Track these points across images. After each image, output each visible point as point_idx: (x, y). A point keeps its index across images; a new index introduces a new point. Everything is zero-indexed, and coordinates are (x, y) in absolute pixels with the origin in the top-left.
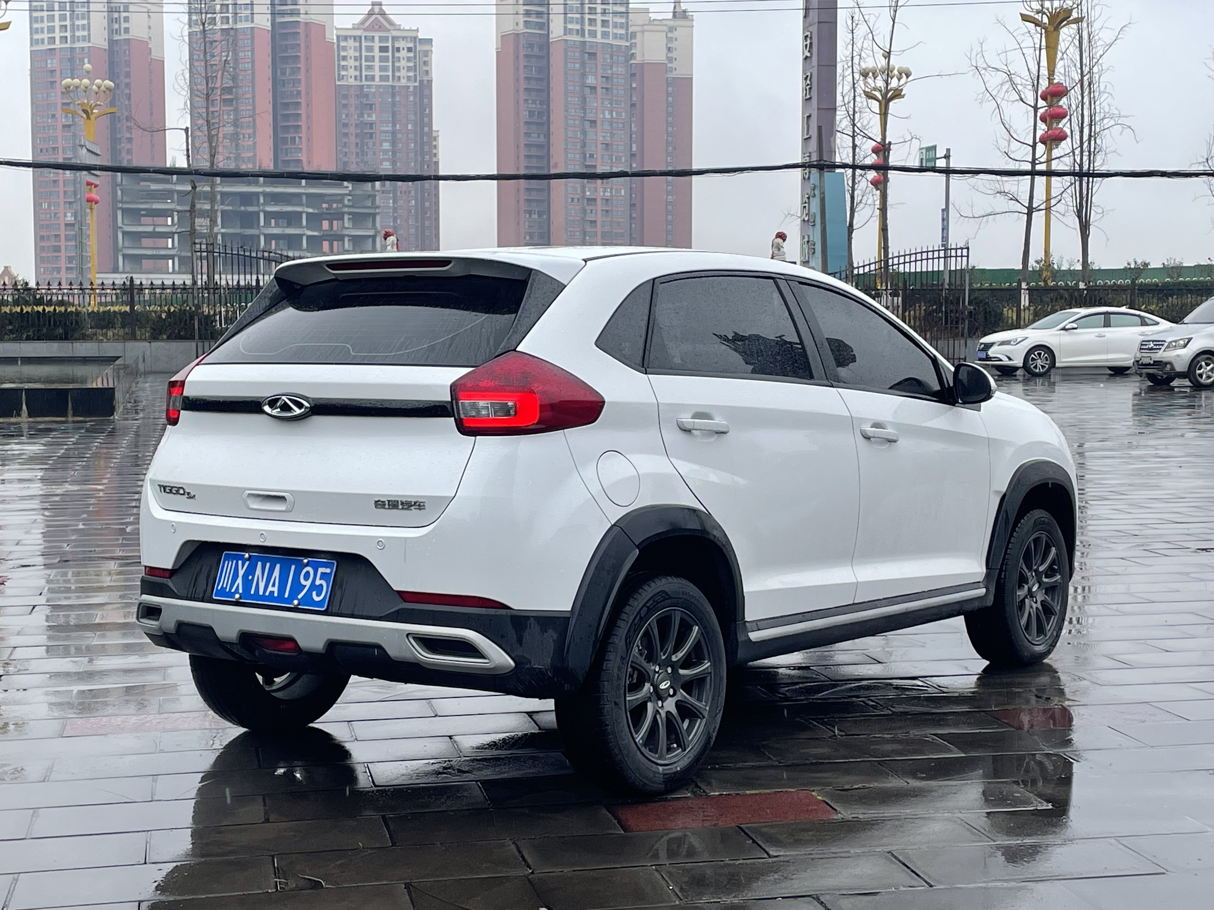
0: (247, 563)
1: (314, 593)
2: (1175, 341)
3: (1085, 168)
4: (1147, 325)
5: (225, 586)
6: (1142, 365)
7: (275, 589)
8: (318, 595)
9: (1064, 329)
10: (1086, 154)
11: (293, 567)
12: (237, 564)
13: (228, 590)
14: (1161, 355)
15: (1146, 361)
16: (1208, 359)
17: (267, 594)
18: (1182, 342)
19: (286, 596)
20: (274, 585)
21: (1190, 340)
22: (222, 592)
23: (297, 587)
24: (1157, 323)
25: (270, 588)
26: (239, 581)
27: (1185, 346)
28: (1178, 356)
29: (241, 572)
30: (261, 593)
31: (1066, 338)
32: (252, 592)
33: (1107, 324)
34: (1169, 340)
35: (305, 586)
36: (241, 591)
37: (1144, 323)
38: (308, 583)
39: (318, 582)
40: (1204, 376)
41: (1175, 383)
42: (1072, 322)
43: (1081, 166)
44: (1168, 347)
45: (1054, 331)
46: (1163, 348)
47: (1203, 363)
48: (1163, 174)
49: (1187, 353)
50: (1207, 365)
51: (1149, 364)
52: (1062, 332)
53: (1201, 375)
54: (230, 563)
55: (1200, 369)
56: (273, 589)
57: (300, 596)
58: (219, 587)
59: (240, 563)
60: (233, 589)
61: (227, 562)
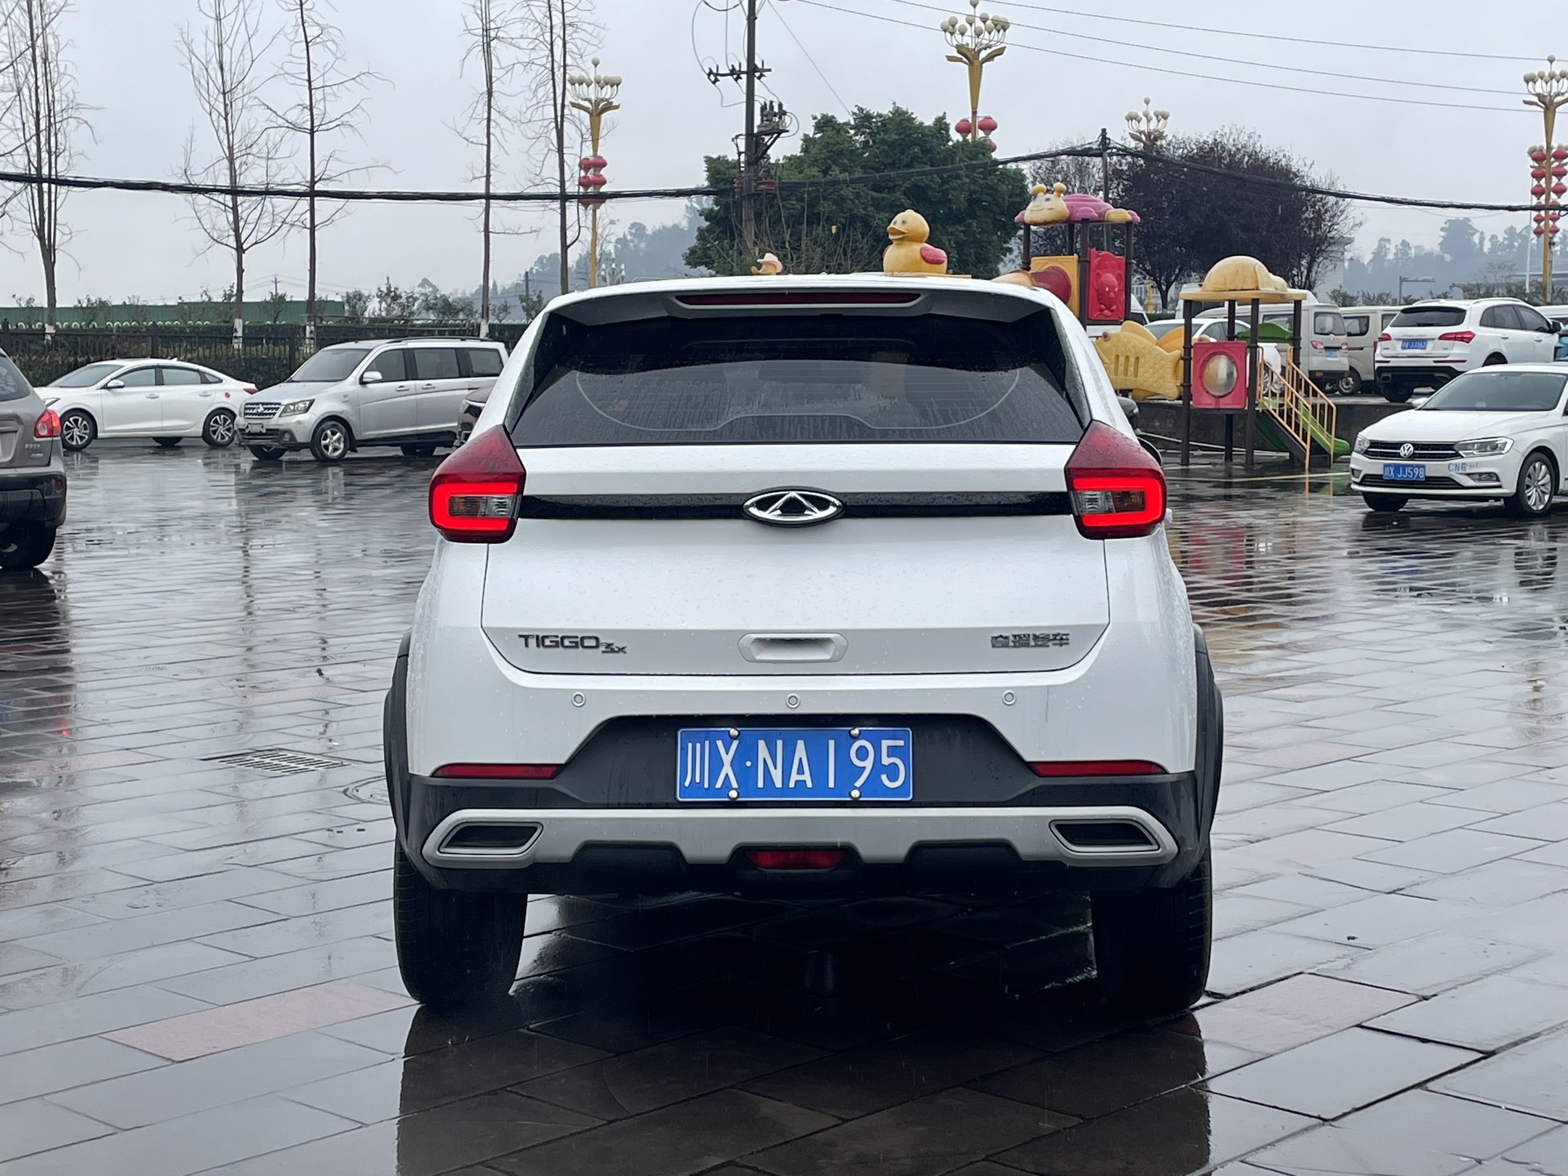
0: (735, 744)
1: (884, 777)
2: (294, 404)
3: (45, 171)
4: (210, 383)
5: (698, 780)
6: (250, 434)
7: (807, 777)
8: (893, 778)
9: (105, 387)
10: (45, 155)
11: (832, 743)
12: (713, 746)
13: (706, 786)
14: (276, 421)
15: (256, 429)
16: (334, 426)
17: (792, 785)
18: (301, 405)
19: (831, 784)
20: (800, 771)
21: (312, 402)
22: (695, 789)
23: (848, 772)
24: (221, 381)
25: (794, 777)
26: (727, 769)
27: (307, 410)
28: (299, 422)
29: (727, 759)
30: (778, 785)
31: (110, 400)
32: (760, 784)
33: (160, 382)
34: (285, 402)
35: (864, 768)
36: (735, 784)
37: (204, 380)
38: (868, 764)
39: (886, 761)
40: (331, 448)
41: (286, 457)
42: (116, 378)
43: (39, 169)
44: (284, 411)
45: (93, 390)
46: (278, 413)
47: (329, 432)
48: (165, 187)
49: (310, 418)
50: (334, 434)
51: (261, 434)
52: (104, 391)
53: (326, 447)
54: (698, 746)
55: (325, 438)
56: (800, 778)
57: (858, 784)
58: (687, 784)
59: (719, 743)
60: (718, 785)
61: (690, 745)
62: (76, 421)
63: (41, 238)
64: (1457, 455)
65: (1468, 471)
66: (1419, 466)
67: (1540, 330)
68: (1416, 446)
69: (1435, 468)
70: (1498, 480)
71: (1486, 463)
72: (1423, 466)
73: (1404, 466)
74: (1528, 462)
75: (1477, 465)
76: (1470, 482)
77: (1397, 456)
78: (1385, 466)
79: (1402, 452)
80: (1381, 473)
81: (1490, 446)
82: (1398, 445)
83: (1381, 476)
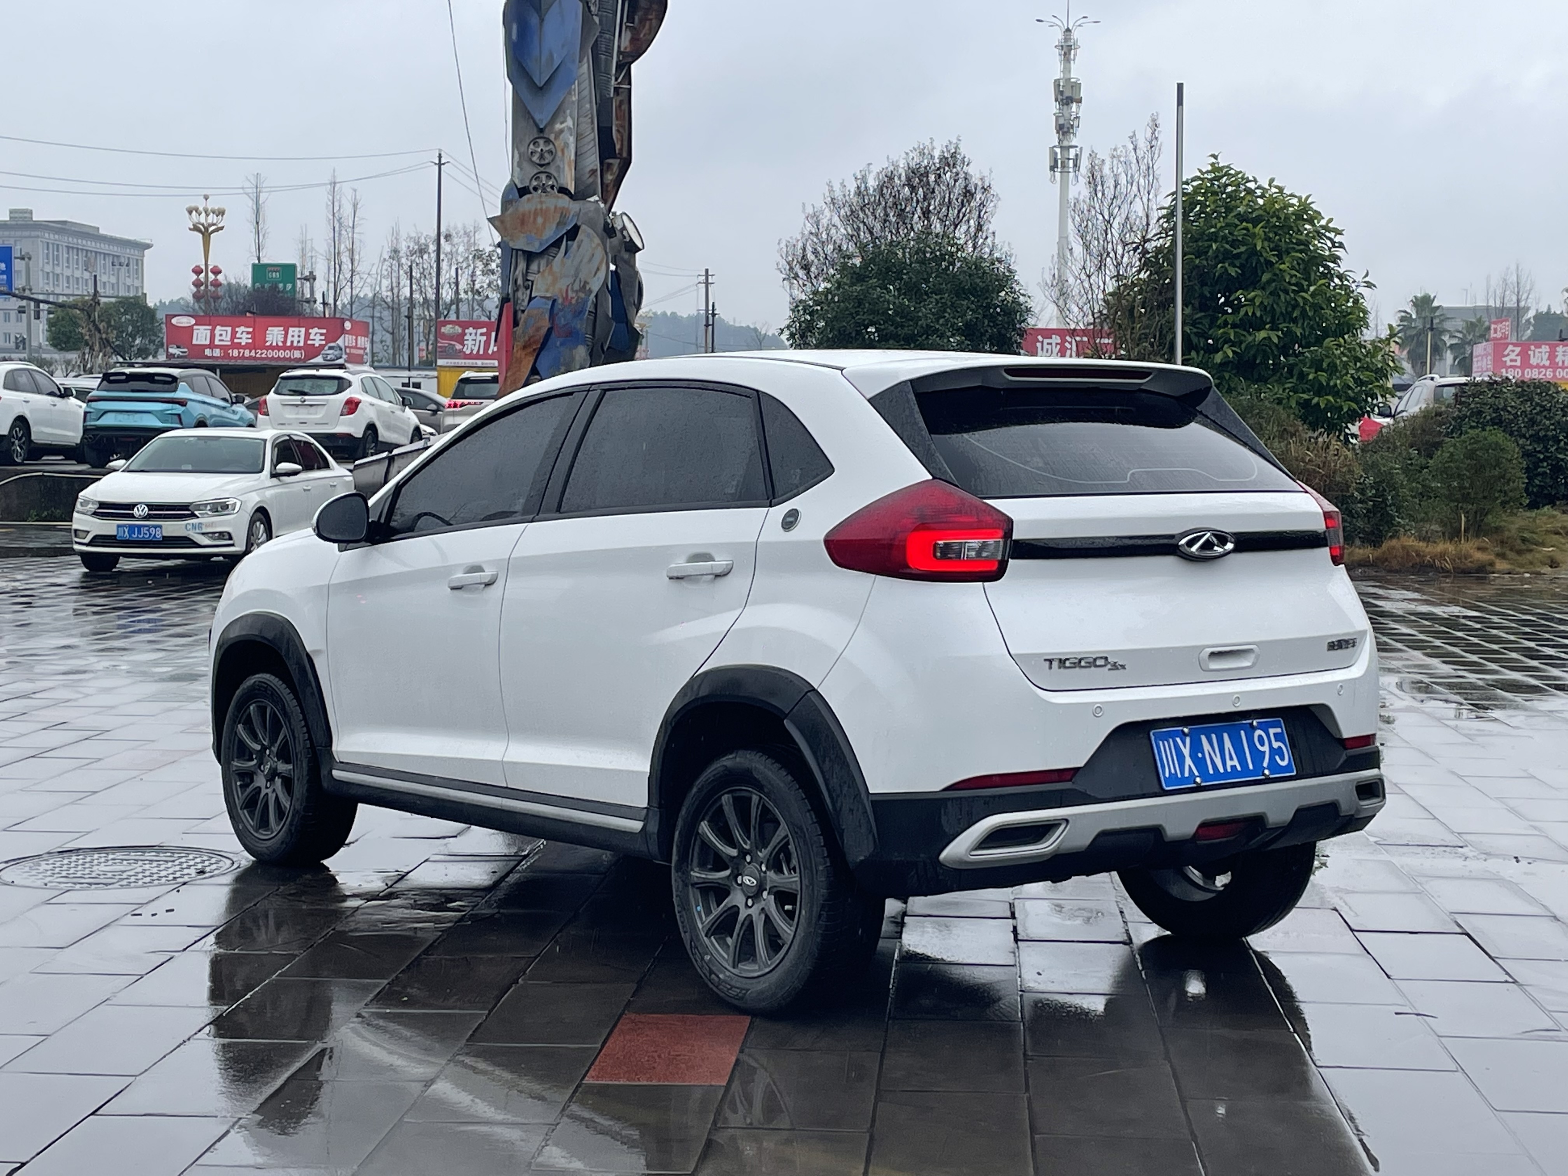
0: (1188, 740)
1: (1277, 758)
5: (1173, 771)
7: (1236, 762)
8: (1283, 759)
11: (1242, 733)
12: (1175, 743)
13: (1179, 775)
17: (1229, 770)
19: (1251, 767)
20: (1231, 759)
22: (1173, 778)
23: (1258, 756)
25: (1229, 763)
26: (1188, 761)
29: (1186, 752)
30: (1222, 770)
32: (1211, 772)
35: (1265, 752)
36: (1196, 773)
38: (1266, 748)
39: (1276, 745)
56: (1232, 763)
57: (1265, 764)
58: (1167, 775)
59: (1178, 740)
60: (1187, 774)
61: (1161, 743)
64: (193, 515)
65: (204, 531)
66: (155, 527)
67: (52, 394)
68: (151, 507)
69: (172, 528)
70: (231, 538)
71: (220, 523)
72: (160, 527)
73: (139, 527)
74: (252, 523)
75: (212, 524)
76: (205, 541)
77: (132, 516)
78: (119, 526)
79: (135, 512)
80: (115, 533)
81: (220, 507)
82: (132, 506)
83: (115, 536)
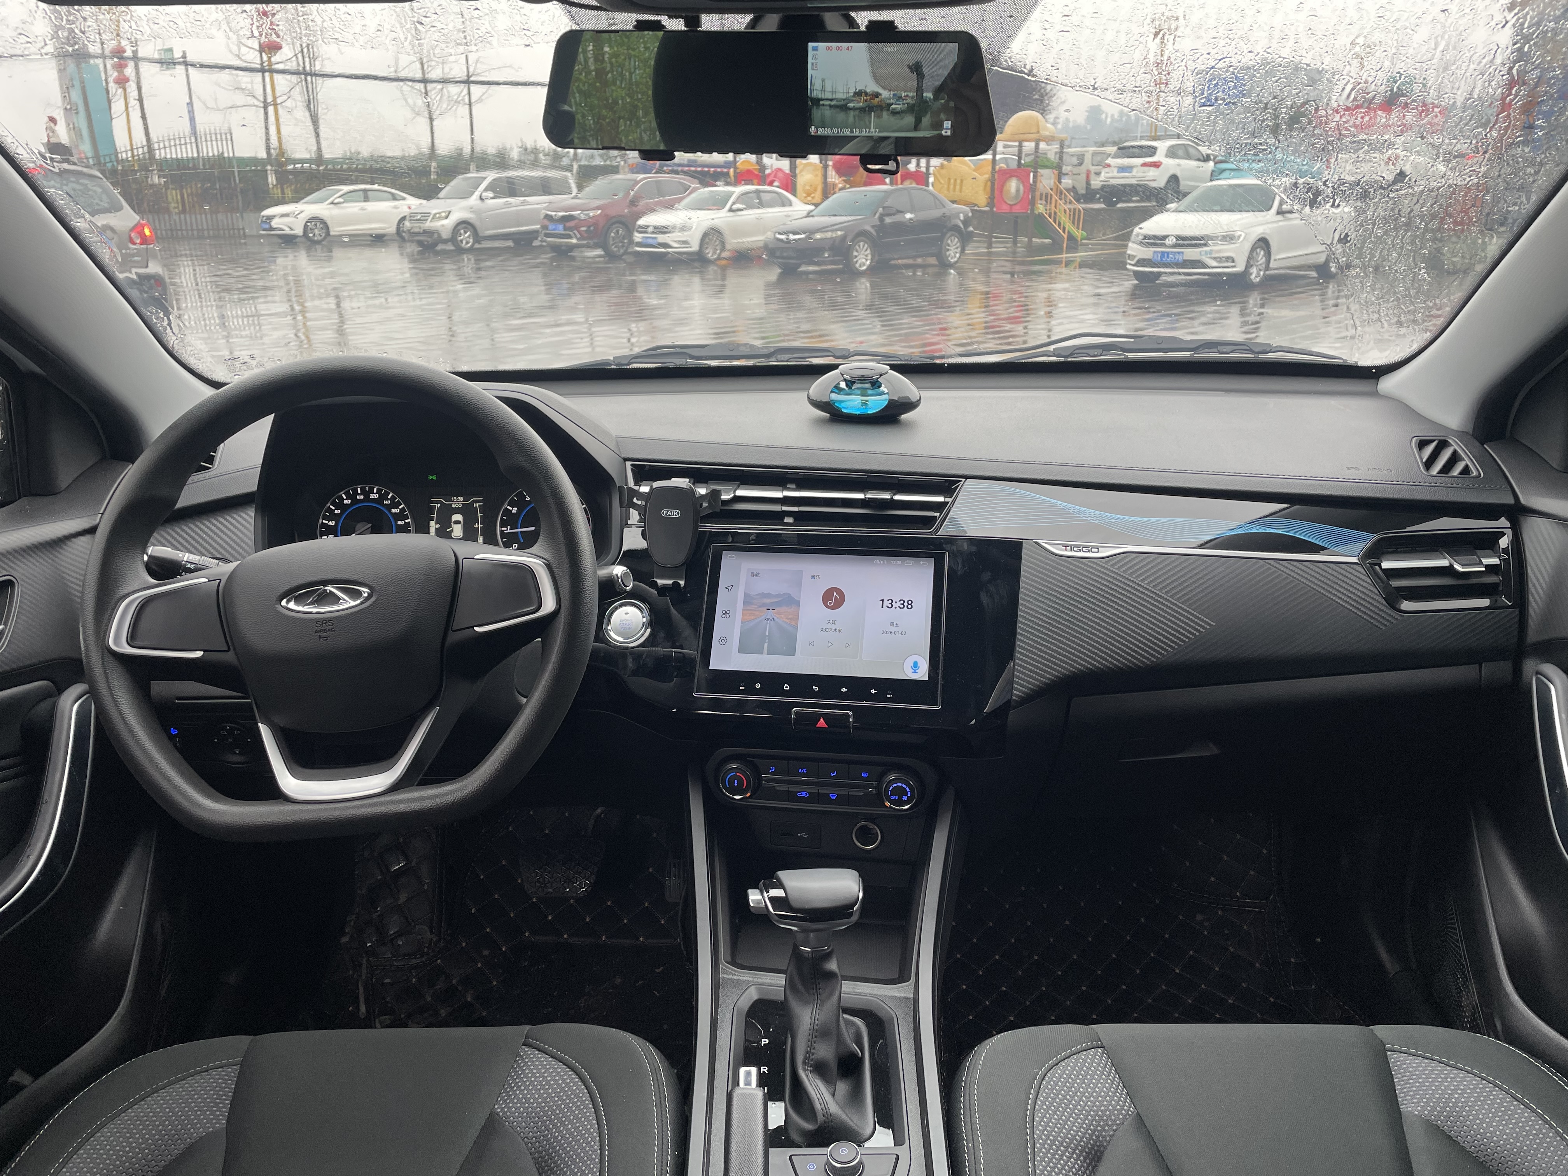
2: (439, 213)
3: (308, 68)
4: (396, 200)
6: (413, 233)
9: (332, 203)
10: (307, 60)
14: (429, 225)
15: (417, 230)
16: (465, 228)
18: (443, 214)
21: (450, 212)
24: (404, 199)
27: (447, 217)
28: (443, 226)
31: (336, 211)
33: (366, 199)
34: (434, 212)
37: (394, 198)
40: (464, 242)
41: (440, 247)
42: (340, 197)
43: (304, 67)
44: (433, 218)
45: (324, 205)
46: (430, 219)
47: (462, 231)
48: (376, 78)
49: (449, 223)
50: (466, 232)
51: (419, 233)
52: (332, 206)
53: (461, 241)
55: (461, 235)
62: (316, 225)
63: (310, 110)
64: (1206, 245)
65: (1213, 255)
66: (1179, 253)
67: (1199, 160)
68: (1179, 238)
69: (1190, 254)
70: (1233, 261)
71: (1227, 250)
72: (1182, 253)
73: (1168, 253)
74: (1253, 249)
75: (1219, 251)
76: (1215, 264)
77: (1163, 245)
78: (1155, 252)
79: (1168, 242)
80: (1151, 257)
81: (1229, 238)
82: (1164, 237)
83: (1150, 259)
